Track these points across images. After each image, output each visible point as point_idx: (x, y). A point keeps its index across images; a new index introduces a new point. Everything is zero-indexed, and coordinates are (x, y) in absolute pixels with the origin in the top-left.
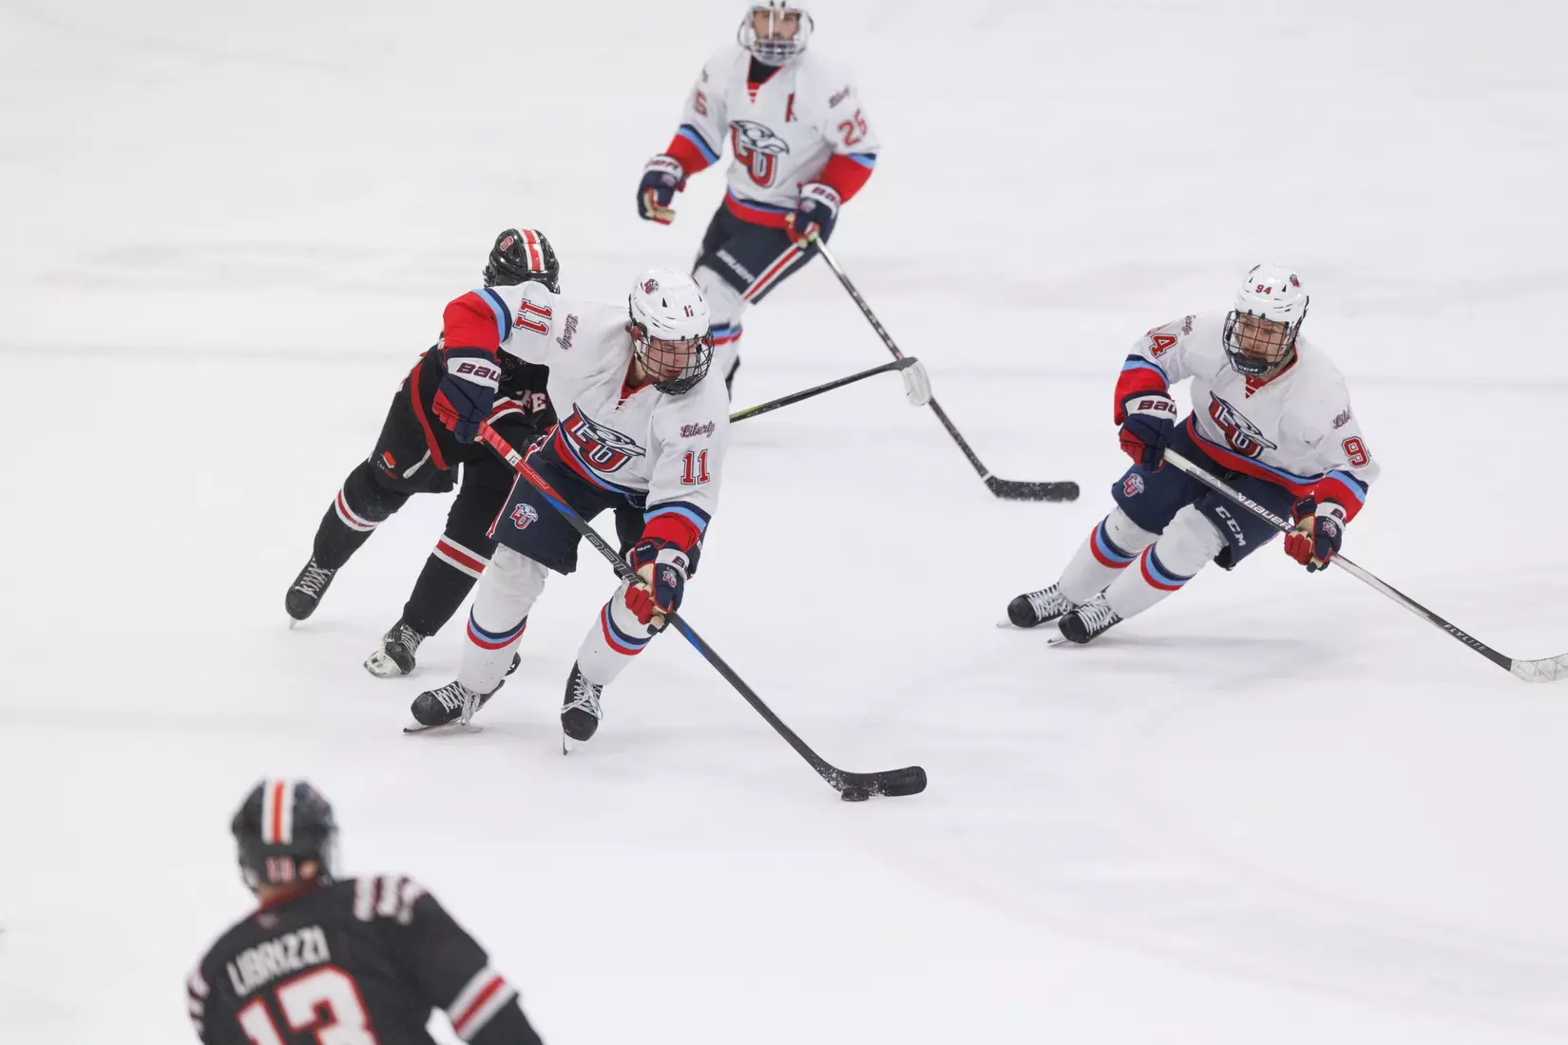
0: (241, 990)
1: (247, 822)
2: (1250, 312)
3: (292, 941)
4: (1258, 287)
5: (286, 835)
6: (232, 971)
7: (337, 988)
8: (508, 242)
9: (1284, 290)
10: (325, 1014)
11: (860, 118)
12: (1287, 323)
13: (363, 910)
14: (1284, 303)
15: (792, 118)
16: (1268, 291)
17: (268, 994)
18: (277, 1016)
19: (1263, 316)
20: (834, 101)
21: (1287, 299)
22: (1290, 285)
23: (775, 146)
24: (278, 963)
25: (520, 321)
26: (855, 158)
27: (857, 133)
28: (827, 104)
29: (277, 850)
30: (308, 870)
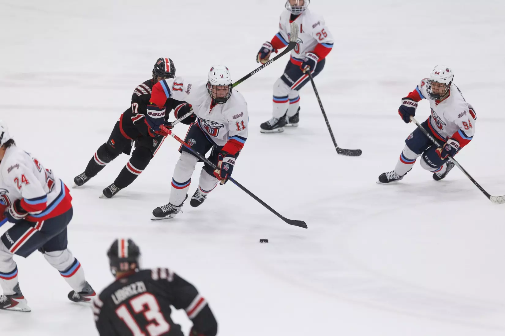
0: (117, 302)
1: (113, 252)
2: (433, 80)
3: (134, 286)
4: (436, 72)
5: (126, 255)
6: (113, 297)
7: (150, 299)
8: (160, 62)
9: (444, 73)
10: (146, 307)
11: (324, 32)
12: (445, 84)
13: (155, 276)
14: (443, 77)
15: (302, 31)
16: (438, 74)
17: (127, 303)
18: (130, 309)
19: (437, 82)
20: (314, 26)
21: (444, 76)
22: (446, 72)
23: (299, 41)
24: (129, 292)
25: (174, 89)
26: (322, 44)
27: (322, 36)
28: (312, 27)
29: (123, 260)
30: (133, 266)
